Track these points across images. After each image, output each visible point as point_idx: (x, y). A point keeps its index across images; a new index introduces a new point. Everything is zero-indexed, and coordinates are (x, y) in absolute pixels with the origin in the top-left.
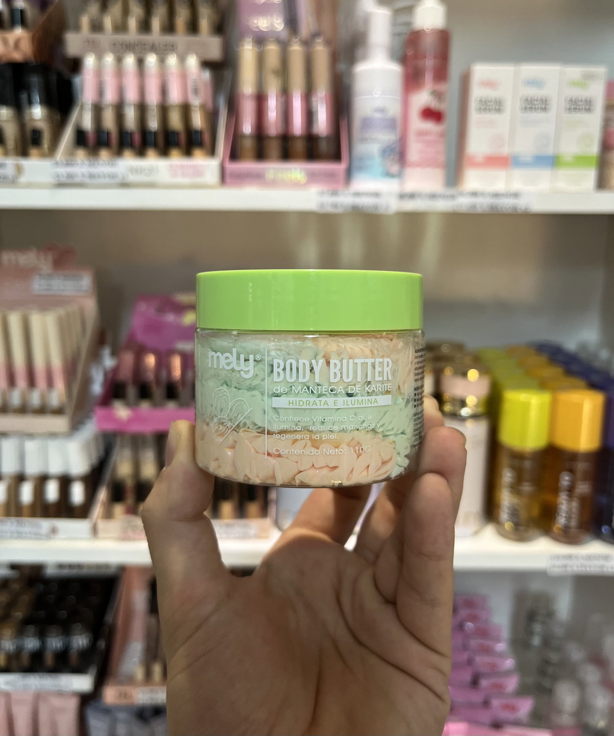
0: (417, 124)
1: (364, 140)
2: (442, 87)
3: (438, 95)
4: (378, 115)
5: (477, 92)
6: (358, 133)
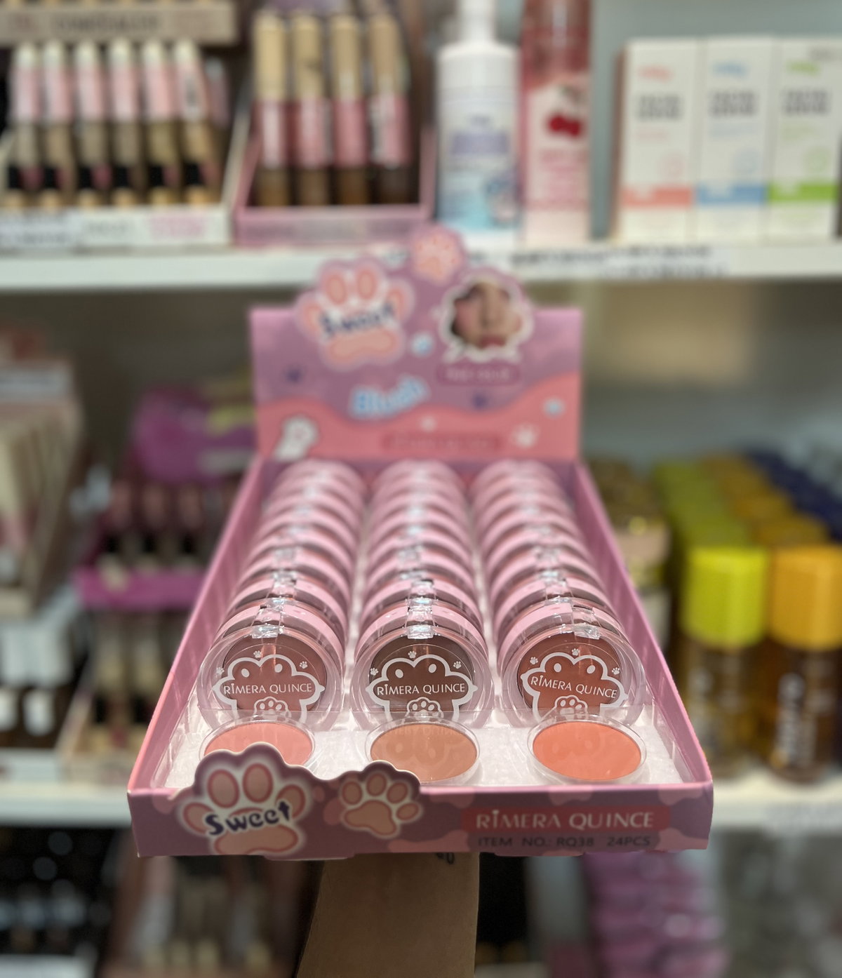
0: (542, 141)
1: (456, 169)
2: (580, 80)
3: (574, 94)
5: (637, 87)
6: (447, 158)
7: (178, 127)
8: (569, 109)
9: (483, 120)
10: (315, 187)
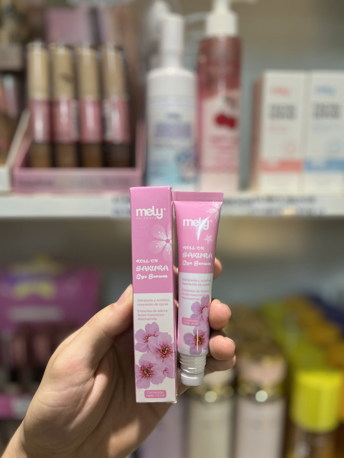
0: (212, 130)
1: (159, 146)
2: (235, 94)
3: (231, 102)
4: (172, 122)
5: (269, 100)
6: (152, 140)
8: (228, 111)
9: (175, 116)
10: (68, 155)
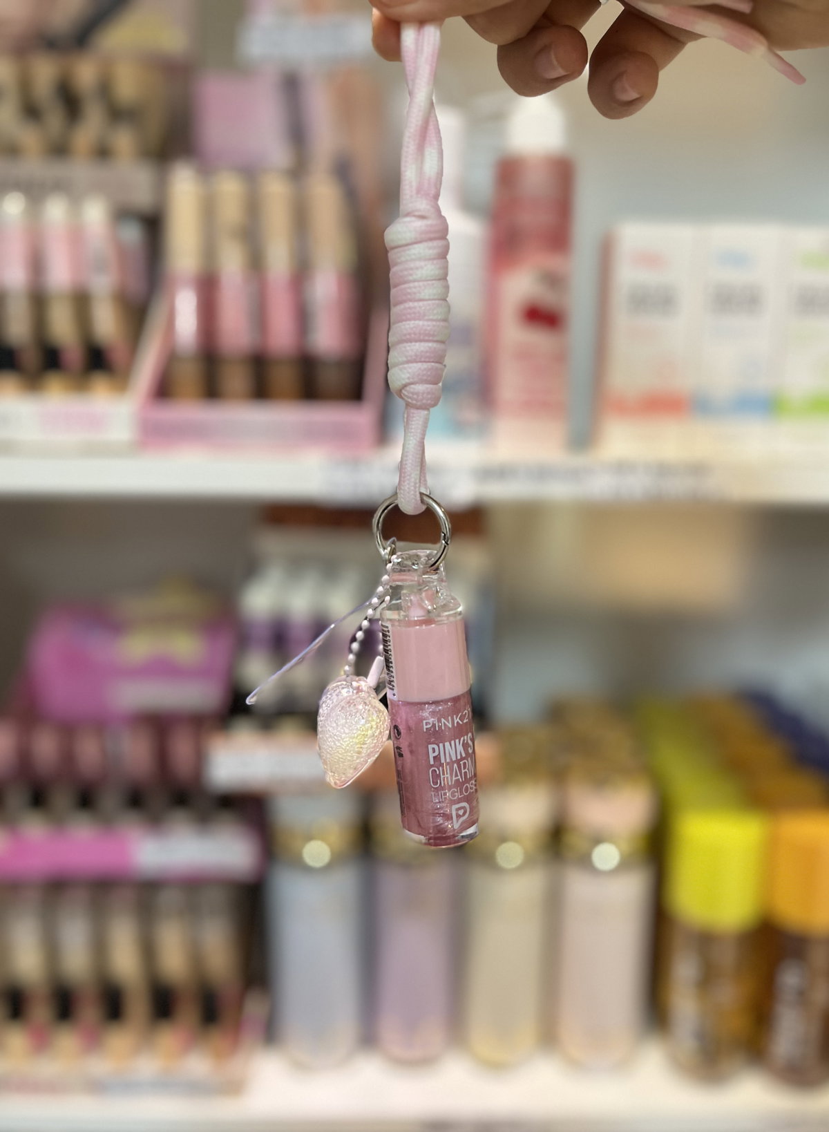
0: (514, 333)
2: (560, 265)
3: (550, 280)
5: (627, 275)
7: (82, 301)
8: (547, 298)
